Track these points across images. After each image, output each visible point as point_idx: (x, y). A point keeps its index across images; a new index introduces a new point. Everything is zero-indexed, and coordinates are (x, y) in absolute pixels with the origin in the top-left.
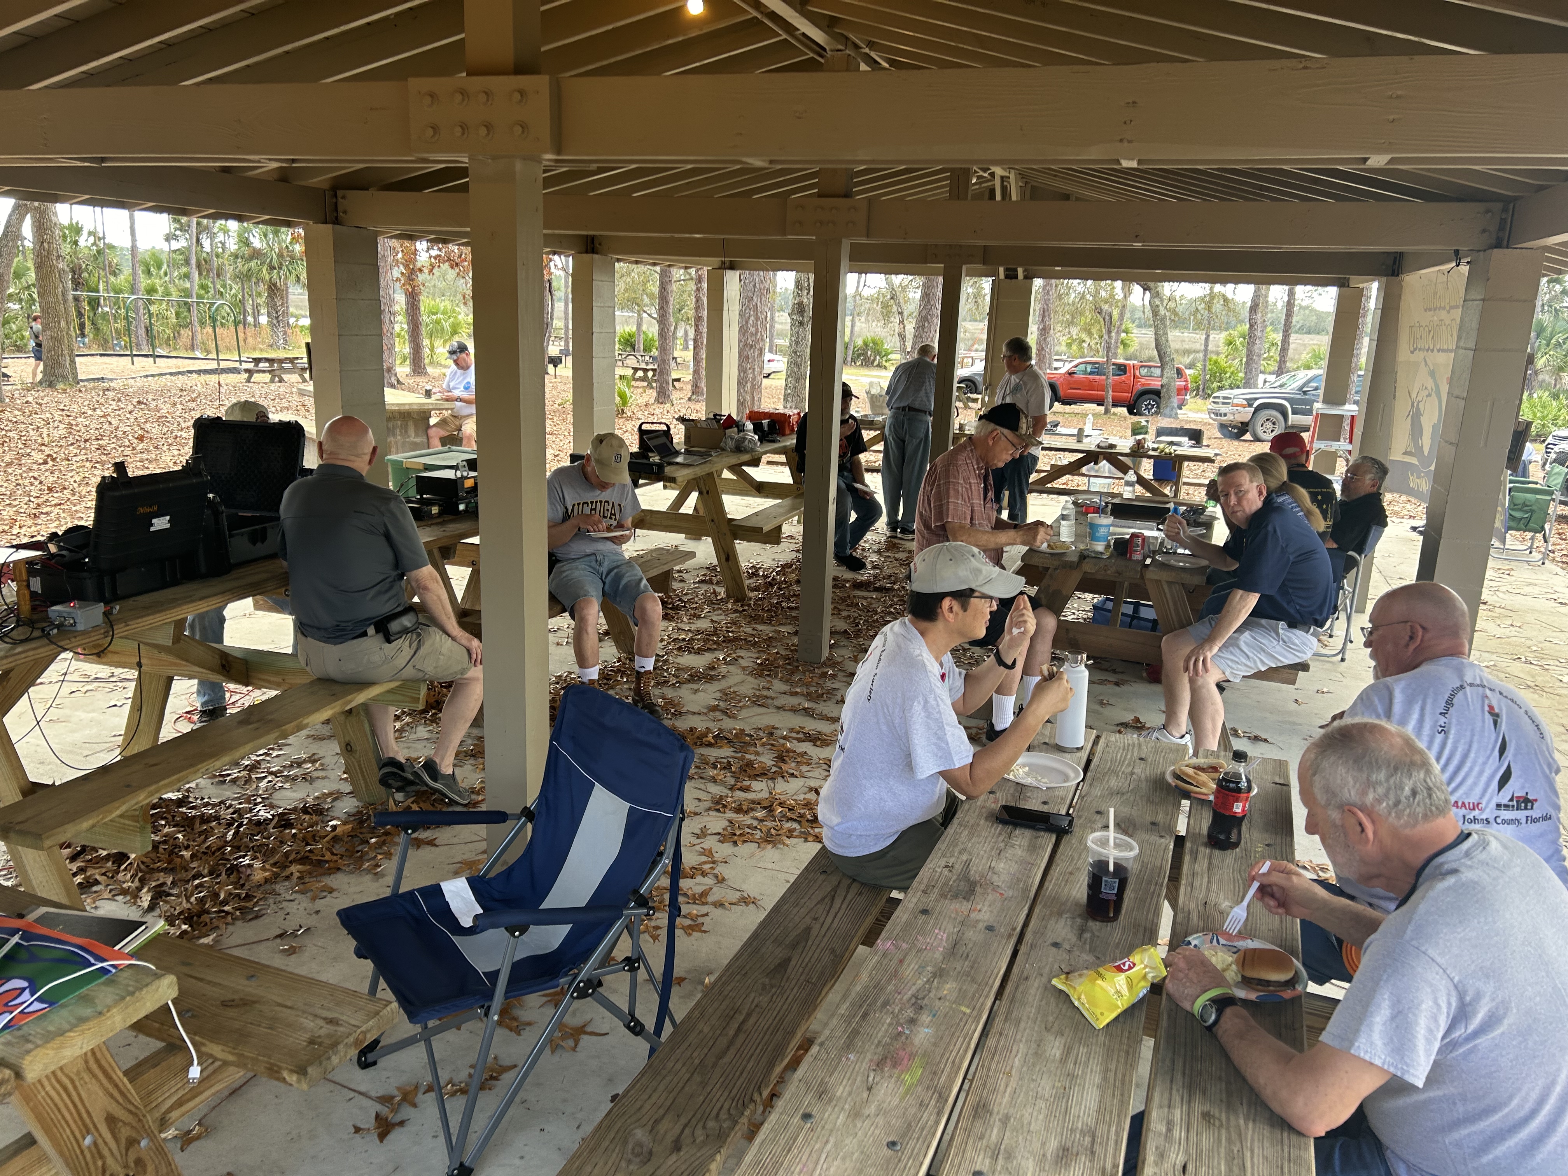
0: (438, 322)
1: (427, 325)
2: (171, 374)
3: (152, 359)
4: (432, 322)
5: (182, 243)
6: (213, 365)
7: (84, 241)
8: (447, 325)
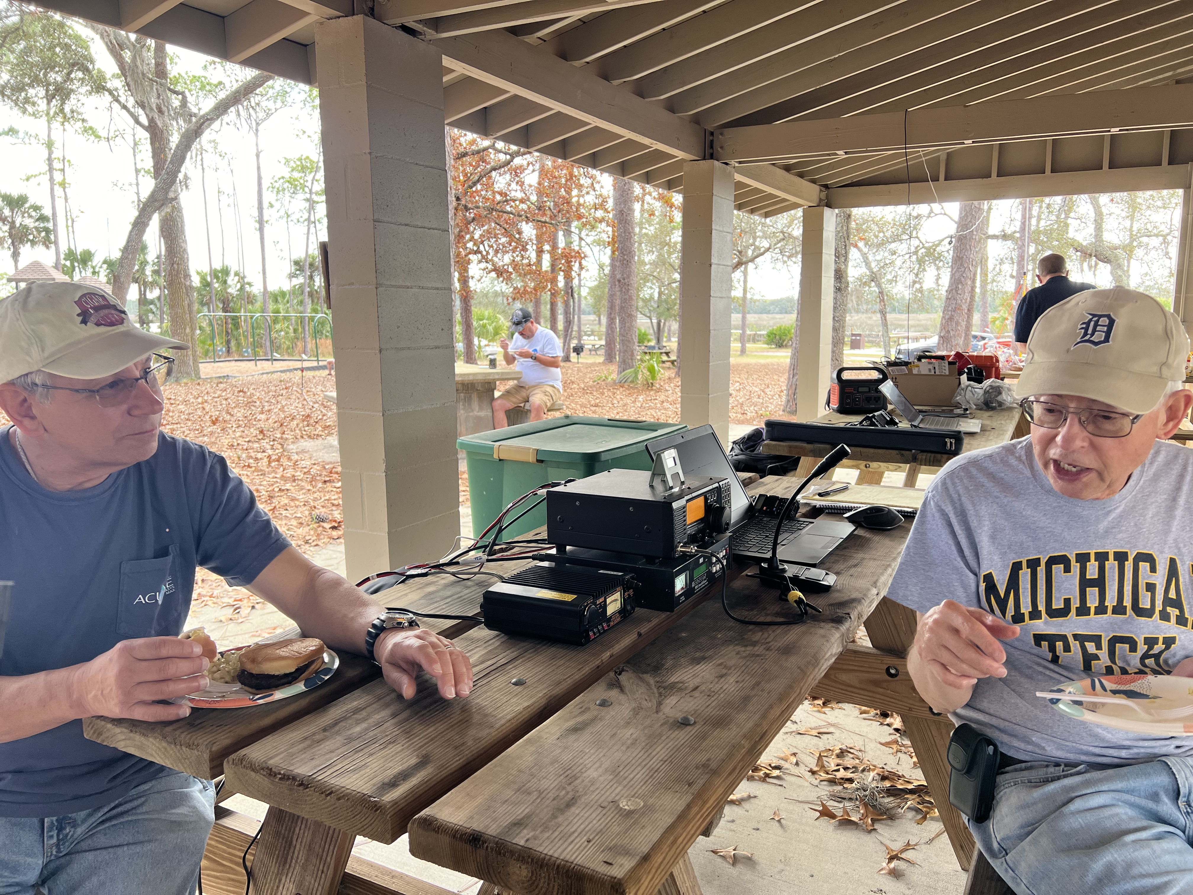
0: (484, 326)
1: (476, 329)
2: (281, 372)
3: (270, 362)
4: (479, 326)
5: (301, 280)
6: (315, 364)
7: (232, 280)
8: (490, 328)
